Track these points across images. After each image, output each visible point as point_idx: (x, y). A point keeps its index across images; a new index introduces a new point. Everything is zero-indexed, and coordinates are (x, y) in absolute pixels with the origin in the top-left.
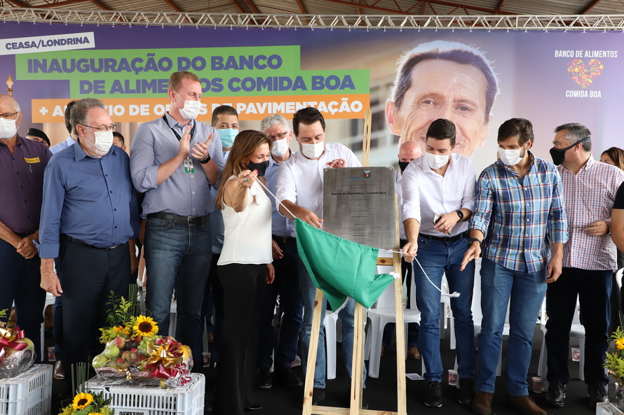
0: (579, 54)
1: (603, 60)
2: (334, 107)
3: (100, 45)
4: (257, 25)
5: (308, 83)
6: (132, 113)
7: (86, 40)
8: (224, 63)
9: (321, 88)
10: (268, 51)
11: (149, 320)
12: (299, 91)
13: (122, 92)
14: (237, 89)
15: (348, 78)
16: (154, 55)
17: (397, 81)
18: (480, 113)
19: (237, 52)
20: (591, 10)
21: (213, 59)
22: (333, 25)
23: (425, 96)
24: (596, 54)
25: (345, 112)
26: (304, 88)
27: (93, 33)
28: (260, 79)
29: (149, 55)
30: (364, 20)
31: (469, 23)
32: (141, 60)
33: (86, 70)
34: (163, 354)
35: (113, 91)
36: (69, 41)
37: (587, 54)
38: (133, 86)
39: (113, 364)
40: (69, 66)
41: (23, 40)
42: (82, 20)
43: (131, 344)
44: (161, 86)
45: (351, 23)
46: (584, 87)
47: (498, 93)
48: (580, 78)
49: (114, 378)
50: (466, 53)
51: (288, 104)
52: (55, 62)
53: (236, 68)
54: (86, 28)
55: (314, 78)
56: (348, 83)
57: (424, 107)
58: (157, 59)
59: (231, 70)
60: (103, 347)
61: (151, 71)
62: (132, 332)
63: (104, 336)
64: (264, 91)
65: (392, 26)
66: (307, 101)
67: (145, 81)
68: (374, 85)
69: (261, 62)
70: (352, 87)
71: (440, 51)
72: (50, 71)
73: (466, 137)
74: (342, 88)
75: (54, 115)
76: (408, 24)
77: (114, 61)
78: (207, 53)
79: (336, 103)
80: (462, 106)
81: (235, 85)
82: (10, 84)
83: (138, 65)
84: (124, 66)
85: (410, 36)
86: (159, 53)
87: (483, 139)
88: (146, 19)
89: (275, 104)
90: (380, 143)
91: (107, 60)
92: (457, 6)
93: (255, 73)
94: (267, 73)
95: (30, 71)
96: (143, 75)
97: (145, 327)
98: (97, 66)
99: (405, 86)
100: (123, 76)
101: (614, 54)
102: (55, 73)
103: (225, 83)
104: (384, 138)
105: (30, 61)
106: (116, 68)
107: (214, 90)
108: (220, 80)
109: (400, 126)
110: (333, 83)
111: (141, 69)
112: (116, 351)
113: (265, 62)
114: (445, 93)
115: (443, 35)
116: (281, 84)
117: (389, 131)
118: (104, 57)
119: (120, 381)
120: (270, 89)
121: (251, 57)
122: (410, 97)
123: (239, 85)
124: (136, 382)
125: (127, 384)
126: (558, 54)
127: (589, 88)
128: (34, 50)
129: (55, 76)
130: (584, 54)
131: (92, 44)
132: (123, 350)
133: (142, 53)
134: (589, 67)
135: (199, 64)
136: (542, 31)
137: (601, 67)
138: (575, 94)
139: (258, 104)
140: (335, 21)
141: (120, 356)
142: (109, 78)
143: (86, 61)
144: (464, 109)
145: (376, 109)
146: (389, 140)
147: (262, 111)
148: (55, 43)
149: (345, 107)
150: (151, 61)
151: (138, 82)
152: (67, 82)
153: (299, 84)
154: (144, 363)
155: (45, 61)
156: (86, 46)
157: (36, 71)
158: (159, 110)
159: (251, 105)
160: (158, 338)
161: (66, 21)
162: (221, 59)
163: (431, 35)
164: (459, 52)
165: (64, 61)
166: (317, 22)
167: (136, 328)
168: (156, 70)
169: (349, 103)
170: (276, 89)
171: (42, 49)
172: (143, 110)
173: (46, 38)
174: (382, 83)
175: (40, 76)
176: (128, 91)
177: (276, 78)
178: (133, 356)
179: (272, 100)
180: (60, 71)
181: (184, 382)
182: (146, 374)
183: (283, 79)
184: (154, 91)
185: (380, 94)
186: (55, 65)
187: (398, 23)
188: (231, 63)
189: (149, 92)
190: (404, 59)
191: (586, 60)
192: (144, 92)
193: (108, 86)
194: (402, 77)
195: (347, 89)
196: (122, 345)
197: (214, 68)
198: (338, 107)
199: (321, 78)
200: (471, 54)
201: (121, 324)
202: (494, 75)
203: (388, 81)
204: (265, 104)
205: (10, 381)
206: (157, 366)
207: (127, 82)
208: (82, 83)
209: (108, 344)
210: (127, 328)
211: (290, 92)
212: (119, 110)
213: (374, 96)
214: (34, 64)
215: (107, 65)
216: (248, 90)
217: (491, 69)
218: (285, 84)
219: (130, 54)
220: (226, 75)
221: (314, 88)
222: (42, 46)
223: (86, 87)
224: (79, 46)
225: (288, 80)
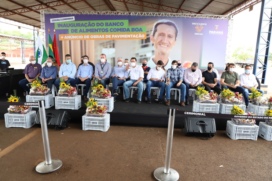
0: (198, 24)
1: (203, 26)
2: (137, 36)
3: (76, 20)
4: (117, 14)
5: (131, 30)
6: (85, 38)
7: (73, 18)
8: (109, 24)
9: (134, 31)
10: (120, 21)
11: (101, 85)
12: (128, 32)
13: (82, 32)
14: (112, 31)
15: (141, 29)
16: (90, 22)
17: (153, 30)
18: (174, 38)
19: (112, 21)
20: (203, 10)
21: (106, 23)
22: (137, 15)
23: (160, 34)
24: (202, 24)
25: (140, 37)
26: (130, 31)
27: (74, 17)
28: (118, 29)
29: (89, 22)
30: (145, 14)
31: (171, 15)
32: (87, 24)
33: (73, 27)
34: (106, 92)
35: (80, 32)
36: (68, 19)
37: (200, 24)
38: (85, 31)
39: (95, 94)
40: (68, 26)
41: (56, 19)
42: (71, 13)
43: (98, 90)
44: (92, 30)
45: (142, 14)
46: (199, 32)
47: (178, 33)
48: (198, 30)
49: (96, 97)
50: (171, 23)
51: (125, 35)
52: (65, 24)
53: (112, 26)
54: (73, 15)
55: (132, 28)
56: (141, 30)
57: (160, 36)
58: (91, 23)
59: (111, 26)
60: (92, 91)
61: (90, 27)
62: (98, 88)
63: (92, 88)
64: (119, 32)
65: (152, 15)
66: (130, 34)
67: (88, 29)
68: (147, 30)
69: (118, 24)
70: (142, 31)
71: (164, 22)
72: (63, 27)
73: (170, 44)
74: (139, 31)
75: (65, 38)
76: (156, 15)
77: (80, 24)
78: (104, 22)
79: (138, 35)
80: (169, 36)
81: (112, 30)
82: (54, 31)
83: (86, 25)
84: (82, 25)
85: (156, 18)
86: (92, 22)
87: (175, 45)
88: (88, 12)
89: (122, 35)
90: (149, 45)
91: (78, 24)
92: (169, 7)
93: (117, 27)
94: (120, 27)
95: (58, 27)
96: (87, 28)
97: (101, 87)
98: (75, 25)
99: (155, 31)
100: (82, 28)
101: (206, 24)
102: (65, 27)
103: (109, 30)
104: (150, 44)
105: (58, 24)
106: (80, 26)
107: (106, 31)
108: (108, 29)
109: (154, 41)
110: (137, 30)
111: (87, 26)
112: (96, 91)
113: (119, 24)
114: (165, 33)
115: (165, 18)
116: (124, 30)
117: (151, 42)
118: (77, 23)
119: (97, 97)
120: (121, 31)
121: (116, 23)
122: (157, 34)
123: (113, 30)
124: (100, 98)
125: (99, 98)
126: (193, 24)
127: (200, 33)
128: (59, 21)
129: (65, 28)
130: (199, 24)
131: (74, 20)
132: (97, 91)
133: (87, 22)
134: (200, 27)
135: (102, 24)
136: (189, 18)
137: (203, 27)
138: (197, 34)
139: (118, 35)
140: (138, 13)
141: (96, 93)
142: (79, 28)
143: (73, 24)
144: (170, 37)
145: (148, 37)
146: (151, 45)
147: (119, 37)
148: (64, 19)
149: (140, 36)
150: (89, 24)
151: (86, 29)
152: (68, 30)
153: (128, 30)
154: (102, 94)
155: (62, 24)
156: (72, 20)
157: (60, 27)
158: (92, 37)
159: (116, 35)
160: (104, 89)
161: (67, 13)
162: (108, 23)
163: (162, 18)
164: (169, 22)
165: (67, 24)
166: (133, 13)
167: (99, 87)
168: (91, 26)
169: (141, 35)
170: (122, 31)
171: (61, 21)
172: (88, 37)
173: (62, 18)
174: (150, 30)
175: (61, 28)
176: (84, 32)
177: (122, 28)
178: (99, 92)
179: (121, 34)
180: (66, 27)
181: (110, 98)
182: (103, 96)
183: (124, 29)
184: (90, 32)
185: (149, 33)
186: (65, 25)
187: (154, 14)
188: (110, 24)
189: (89, 32)
190: (155, 24)
191: (199, 25)
192: (88, 32)
193: (78, 31)
194: (154, 28)
195: (141, 31)
196: (97, 90)
197: (106, 26)
198: (138, 36)
199: (134, 28)
200: (172, 23)
201: (95, 86)
202: (178, 28)
203: (151, 29)
204: (119, 35)
205: (74, 97)
206: (105, 94)
207: (83, 29)
208: (72, 30)
209: (93, 90)
210: (97, 87)
211: (126, 32)
212: (81, 37)
213: (148, 33)
214: (59, 25)
215: (78, 25)
216: (115, 31)
217: (177, 27)
218: (125, 30)
219: (84, 22)
220: (109, 28)
221: (132, 31)
222: (61, 20)
223: (73, 31)
224: (71, 20)
225: (125, 29)
